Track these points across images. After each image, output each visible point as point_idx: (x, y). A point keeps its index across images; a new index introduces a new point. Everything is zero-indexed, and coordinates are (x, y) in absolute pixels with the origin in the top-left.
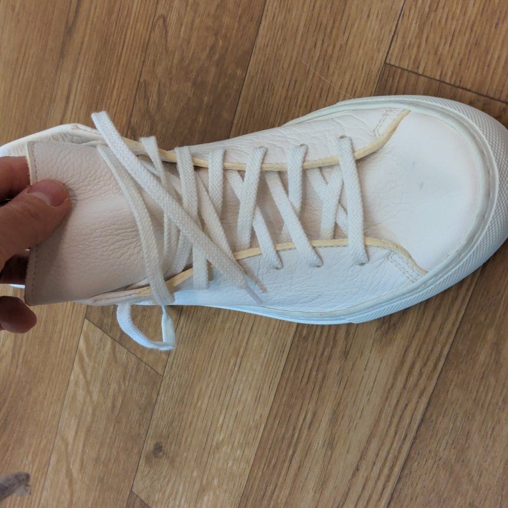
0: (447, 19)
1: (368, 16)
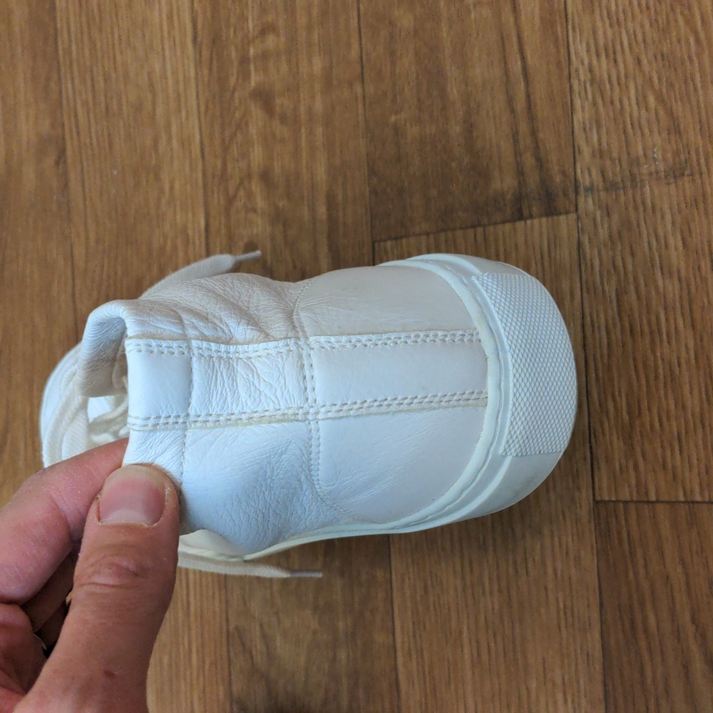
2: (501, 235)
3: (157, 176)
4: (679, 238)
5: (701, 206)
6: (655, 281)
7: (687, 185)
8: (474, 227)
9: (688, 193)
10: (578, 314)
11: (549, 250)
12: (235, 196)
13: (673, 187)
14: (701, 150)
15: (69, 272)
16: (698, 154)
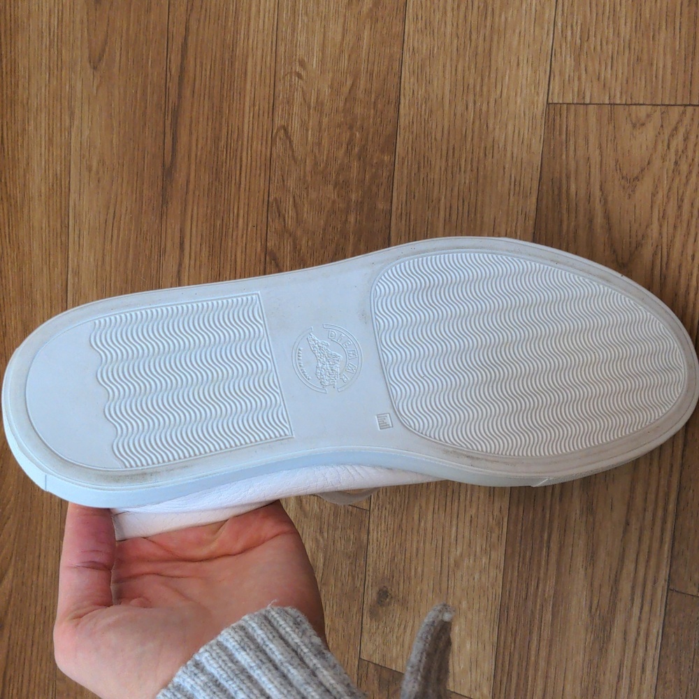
0: (601, 44)
1: (518, 65)
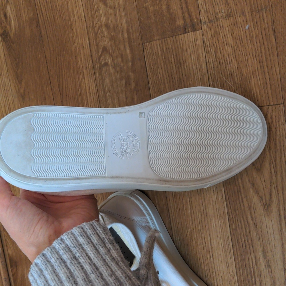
2: (180, 38)
3: (71, 28)
4: (230, 34)
5: (236, 25)
6: (225, 48)
7: (232, 19)
8: (172, 36)
9: (232, 22)
10: (205, 60)
11: (195, 42)
12: (97, 33)
13: (228, 20)
14: (234, 9)
15: (45, 61)
16: (234, 10)
